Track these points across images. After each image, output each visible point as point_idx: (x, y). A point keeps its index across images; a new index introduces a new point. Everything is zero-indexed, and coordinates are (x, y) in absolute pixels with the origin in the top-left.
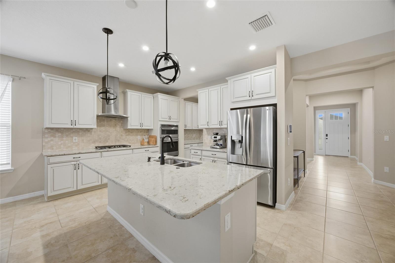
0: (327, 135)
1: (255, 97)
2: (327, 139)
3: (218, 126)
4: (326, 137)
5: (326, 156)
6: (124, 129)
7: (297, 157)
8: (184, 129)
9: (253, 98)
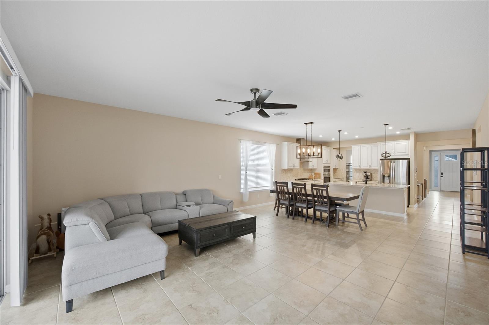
0: (442, 174)
1: (396, 154)
2: (442, 177)
3: (368, 168)
4: (442, 175)
5: (442, 192)
6: (303, 169)
7: (419, 186)
8: (334, 169)
9: (395, 154)
